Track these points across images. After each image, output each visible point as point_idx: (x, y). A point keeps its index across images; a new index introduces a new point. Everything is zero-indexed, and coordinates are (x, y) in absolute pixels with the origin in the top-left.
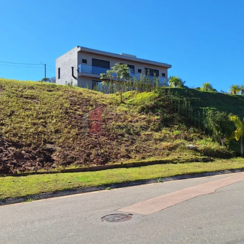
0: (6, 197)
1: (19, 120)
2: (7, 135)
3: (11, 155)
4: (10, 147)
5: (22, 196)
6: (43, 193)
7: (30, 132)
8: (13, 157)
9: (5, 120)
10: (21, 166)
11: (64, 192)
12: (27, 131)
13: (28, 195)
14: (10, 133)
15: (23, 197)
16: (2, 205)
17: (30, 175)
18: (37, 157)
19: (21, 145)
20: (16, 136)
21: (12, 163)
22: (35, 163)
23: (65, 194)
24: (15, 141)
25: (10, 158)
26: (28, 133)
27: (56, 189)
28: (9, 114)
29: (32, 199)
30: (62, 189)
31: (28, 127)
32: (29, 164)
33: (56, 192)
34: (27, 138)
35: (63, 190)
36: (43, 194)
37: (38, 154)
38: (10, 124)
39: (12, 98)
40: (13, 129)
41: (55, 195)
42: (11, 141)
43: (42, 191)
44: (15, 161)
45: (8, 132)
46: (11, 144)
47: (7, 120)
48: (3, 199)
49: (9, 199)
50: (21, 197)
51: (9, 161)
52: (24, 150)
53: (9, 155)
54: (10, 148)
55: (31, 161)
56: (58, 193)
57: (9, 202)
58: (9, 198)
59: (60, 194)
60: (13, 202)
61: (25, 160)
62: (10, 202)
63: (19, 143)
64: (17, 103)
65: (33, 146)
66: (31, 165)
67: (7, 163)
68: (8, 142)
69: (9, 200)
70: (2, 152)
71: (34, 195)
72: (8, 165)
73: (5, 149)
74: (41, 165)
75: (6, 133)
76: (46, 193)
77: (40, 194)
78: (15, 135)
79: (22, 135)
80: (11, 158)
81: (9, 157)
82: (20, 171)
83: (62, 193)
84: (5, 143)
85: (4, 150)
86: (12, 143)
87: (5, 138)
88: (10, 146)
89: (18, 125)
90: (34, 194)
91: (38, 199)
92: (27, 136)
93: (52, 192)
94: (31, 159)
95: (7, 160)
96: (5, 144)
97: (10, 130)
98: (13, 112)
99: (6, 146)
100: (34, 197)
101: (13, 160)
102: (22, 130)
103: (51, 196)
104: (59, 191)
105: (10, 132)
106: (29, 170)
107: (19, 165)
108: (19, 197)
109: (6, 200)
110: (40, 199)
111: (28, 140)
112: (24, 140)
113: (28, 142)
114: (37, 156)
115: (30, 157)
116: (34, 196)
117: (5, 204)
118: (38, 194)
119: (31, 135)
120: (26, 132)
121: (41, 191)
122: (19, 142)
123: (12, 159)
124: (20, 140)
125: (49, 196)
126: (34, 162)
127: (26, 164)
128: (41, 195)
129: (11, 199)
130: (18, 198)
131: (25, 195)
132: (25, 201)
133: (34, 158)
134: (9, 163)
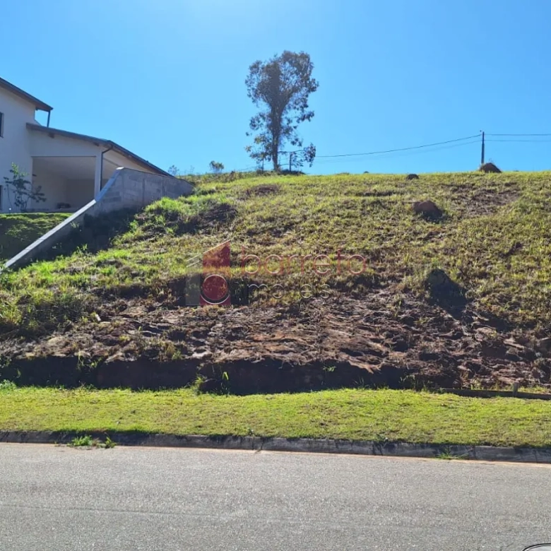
0: (397, 437)
1: (527, 264)
2: (485, 299)
3: (476, 346)
4: (482, 327)
5: (434, 441)
6: (487, 444)
7: (542, 293)
8: (476, 351)
9: (492, 264)
10: (489, 373)
11: (545, 452)
12: (536, 292)
13: (448, 444)
14: (494, 296)
15: (435, 446)
16: (382, 455)
17: (499, 397)
18: (538, 354)
19: (511, 323)
20: (506, 302)
21: (471, 363)
22: (528, 368)
23: (545, 458)
24: (498, 314)
25: (470, 353)
26: (536, 295)
27: (526, 440)
28: (506, 251)
29: (453, 455)
30: (541, 445)
31: (541, 280)
32: (512, 370)
33: (522, 449)
34: (530, 309)
35: (543, 447)
36: (485, 449)
37: (545, 349)
38: (501, 275)
39: (529, 213)
40: (503, 285)
41: (518, 456)
42: (489, 314)
43: (488, 439)
44: (479, 361)
45: (489, 293)
46: (486, 320)
47: (498, 266)
48: (390, 442)
49: (402, 444)
50: (430, 443)
51: (466, 358)
52: (514, 337)
53: (470, 346)
54: (480, 329)
55: (519, 365)
56: (527, 452)
57: (399, 449)
58: (403, 441)
59: (532, 455)
60: (408, 452)
61: (506, 360)
62: (403, 451)
63: (505, 319)
64: (536, 224)
65: (539, 327)
66: (515, 372)
67: (460, 364)
68: (482, 314)
69: (402, 447)
70: (460, 338)
71: (463, 444)
72: (461, 367)
73: (468, 332)
74: (542, 376)
75: (484, 295)
76: (494, 445)
77: (479, 445)
78: (503, 300)
79: (520, 299)
80: (474, 352)
81: (471, 348)
82: (483, 383)
83: (538, 454)
84: (474, 318)
85: (465, 334)
86: (490, 318)
87: (477, 305)
88: (483, 324)
89: (519, 276)
90: (463, 442)
91: (468, 458)
92: (532, 303)
93: (511, 447)
94: (521, 358)
95: (462, 357)
96: (473, 320)
97: (494, 288)
98: (519, 245)
99: (475, 324)
100: (462, 451)
101: (476, 357)
102: (524, 287)
103: (506, 456)
104: (533, 447)
105: (495, 292)
106: (505, 384)
107: (485, 368)
108: (427, 443)
109: (396, 445)
110: (475, 458)
111: (533, 312)
112: (520, 311)
113: (530, 317)
114: (540, 352)
115: (520, 354)
116: (462, 449)
117: (389, 453)
118: (474, 446)
119: (541, 301)
120: (531, 293)
121: (485, 440)
122: (507, 316)
123: (475, 354)
124: (510, 312)
125: (500, 455)
126: (527, 366)
127: (504, 370)
128: (481, 449)
129: (407, 445)
130: (423, 445)
131: (440, 443)
132: (435, 455)
133: (529, 357)
134: (465, 363)
